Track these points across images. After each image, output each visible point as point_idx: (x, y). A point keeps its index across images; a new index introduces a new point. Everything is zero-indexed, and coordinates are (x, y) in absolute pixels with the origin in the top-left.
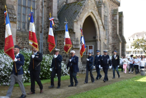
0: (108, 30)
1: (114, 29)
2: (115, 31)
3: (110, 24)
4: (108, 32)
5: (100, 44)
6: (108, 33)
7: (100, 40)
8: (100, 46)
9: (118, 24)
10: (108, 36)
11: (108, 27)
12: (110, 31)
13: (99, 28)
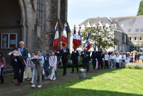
0: (45, 11)
1: (54, 11)
2: (55, 14)
3: (47, 3)
4: (45, 15)
5: (27, 32)
6: (45, 17)
7: (27, 26)
8: (27, 35)
9: (59, 5)
10: (45, 21)
11: (45, 8)
12: (48, 14)
13: (25, 8)
